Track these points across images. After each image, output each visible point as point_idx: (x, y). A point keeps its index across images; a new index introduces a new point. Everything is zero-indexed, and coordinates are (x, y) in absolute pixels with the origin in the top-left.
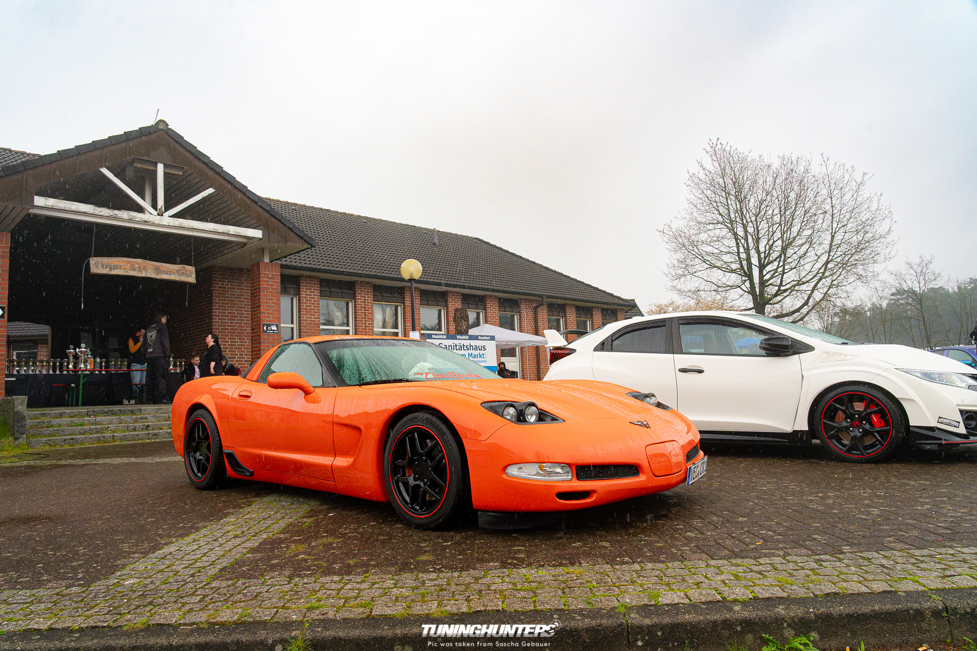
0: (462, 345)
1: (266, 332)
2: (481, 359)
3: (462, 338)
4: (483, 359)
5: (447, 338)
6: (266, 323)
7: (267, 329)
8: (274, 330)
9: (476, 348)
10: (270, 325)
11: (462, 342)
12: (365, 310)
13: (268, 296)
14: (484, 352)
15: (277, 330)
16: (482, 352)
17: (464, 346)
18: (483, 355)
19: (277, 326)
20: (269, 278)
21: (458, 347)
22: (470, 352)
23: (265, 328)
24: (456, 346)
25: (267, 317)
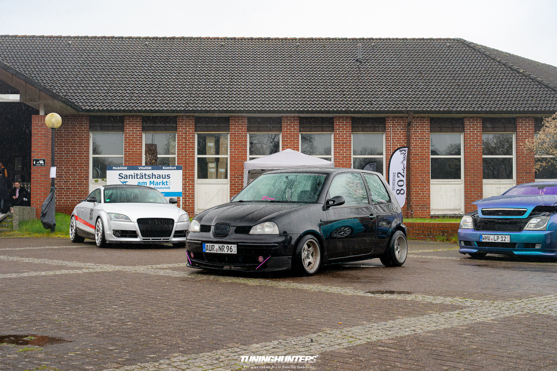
0: (143, 174)
1: (35, 165)
2: (164, 186)
3: (144, 168)
4: (166, 186)
5: (128, 169)
6: (35, 158)
7: (36, 163)
8: (42, 164)
9: (159, 177)
10: (38, 161)
11: (144, 172)
12: (186, 140)
13: (38, 139)
14: (168, 180)
15: (44, 164)
16: (164, 180)
17: (145, 175)
18: (167, 182)
19: (44, 161)
20: (40, 126)
21: (139, 177)
22: (152, 180)
23: (34, 163)
24: (137, 175)
25: (36, 155)
